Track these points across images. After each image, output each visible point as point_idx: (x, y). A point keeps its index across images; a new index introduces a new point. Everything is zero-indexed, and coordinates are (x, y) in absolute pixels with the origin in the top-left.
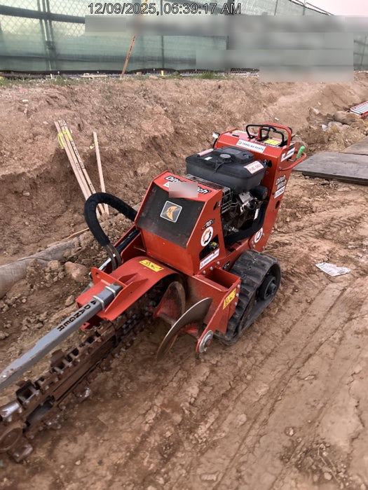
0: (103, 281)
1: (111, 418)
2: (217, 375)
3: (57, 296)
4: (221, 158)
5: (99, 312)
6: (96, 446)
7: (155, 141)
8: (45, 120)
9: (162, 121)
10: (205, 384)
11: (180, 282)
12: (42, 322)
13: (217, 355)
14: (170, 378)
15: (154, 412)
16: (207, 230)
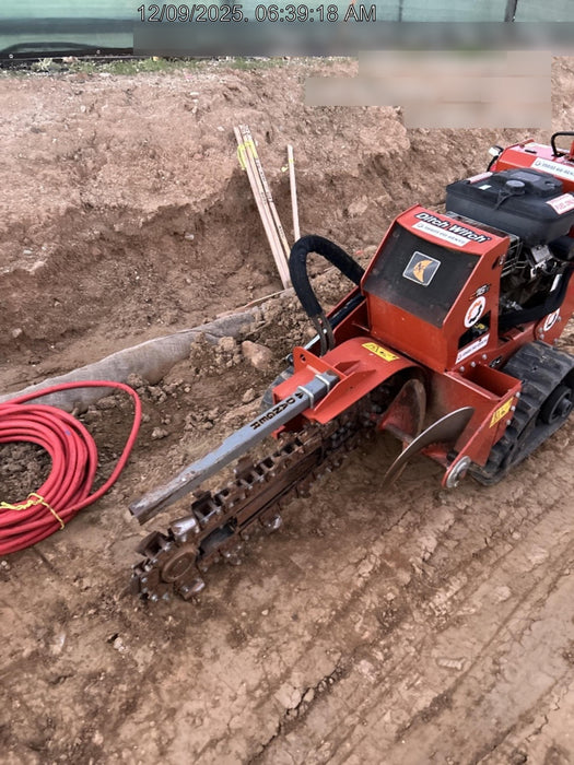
0: (310, 367)
1: (308, 561)
2: (466, 526)
3: (232, 388)
4: (508, 187)
5: (305, 410)
6: (289, 595)
7: (379, 162)
8: (221, 125)
9: (393, 130)
10: (446, 536)
11: (420, 381)
12: (212, 421)
13: (467, 497)
14: (394, 519)
15: (371, 562)
16: (477, 301)
